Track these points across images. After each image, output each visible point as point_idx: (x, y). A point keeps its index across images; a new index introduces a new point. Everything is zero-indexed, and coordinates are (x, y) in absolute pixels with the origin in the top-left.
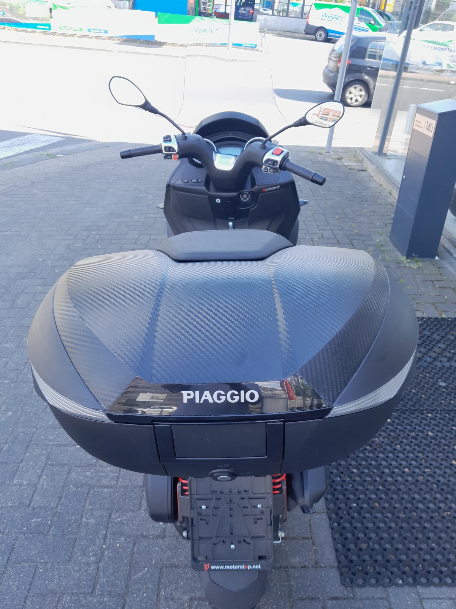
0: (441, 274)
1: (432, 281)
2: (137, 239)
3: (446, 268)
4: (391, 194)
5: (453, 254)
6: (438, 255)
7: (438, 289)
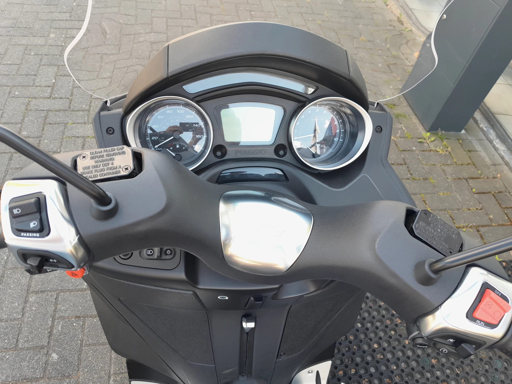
0: (474, 164)
1: (466, 179)
2: (53, 87)
3: (477, 151)
4: (387, 5)
5: (479, 122)
6: (465, 130)
7: (475, 195)
